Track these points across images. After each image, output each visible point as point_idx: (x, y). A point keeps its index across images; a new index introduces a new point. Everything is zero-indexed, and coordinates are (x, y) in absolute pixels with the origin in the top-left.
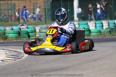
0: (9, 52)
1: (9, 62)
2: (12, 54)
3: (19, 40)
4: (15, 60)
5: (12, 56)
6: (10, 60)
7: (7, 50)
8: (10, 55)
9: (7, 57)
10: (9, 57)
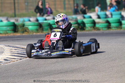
0: (15, 50)
1: (14, 61)
2: (18, 52)
3: (39, 34)
4: (21, 59)
5: (18, 54)
6: (15, 59)
7: (13, 47)
8: (16, 54)
9: (12, 55)
10: (14, 56)
